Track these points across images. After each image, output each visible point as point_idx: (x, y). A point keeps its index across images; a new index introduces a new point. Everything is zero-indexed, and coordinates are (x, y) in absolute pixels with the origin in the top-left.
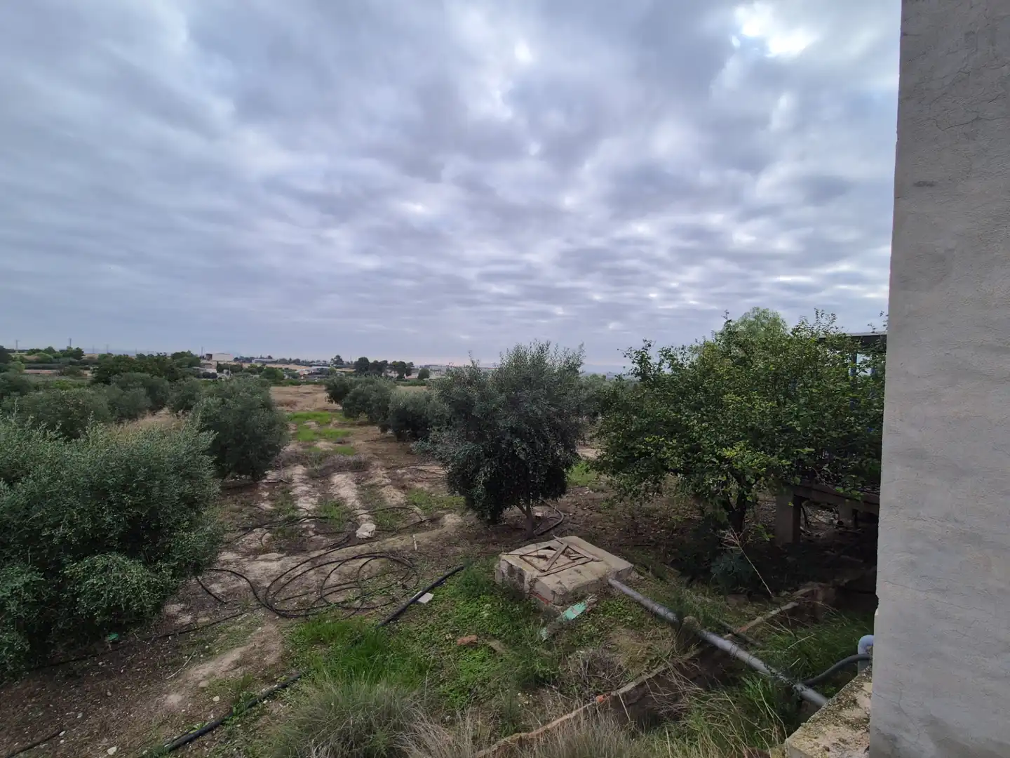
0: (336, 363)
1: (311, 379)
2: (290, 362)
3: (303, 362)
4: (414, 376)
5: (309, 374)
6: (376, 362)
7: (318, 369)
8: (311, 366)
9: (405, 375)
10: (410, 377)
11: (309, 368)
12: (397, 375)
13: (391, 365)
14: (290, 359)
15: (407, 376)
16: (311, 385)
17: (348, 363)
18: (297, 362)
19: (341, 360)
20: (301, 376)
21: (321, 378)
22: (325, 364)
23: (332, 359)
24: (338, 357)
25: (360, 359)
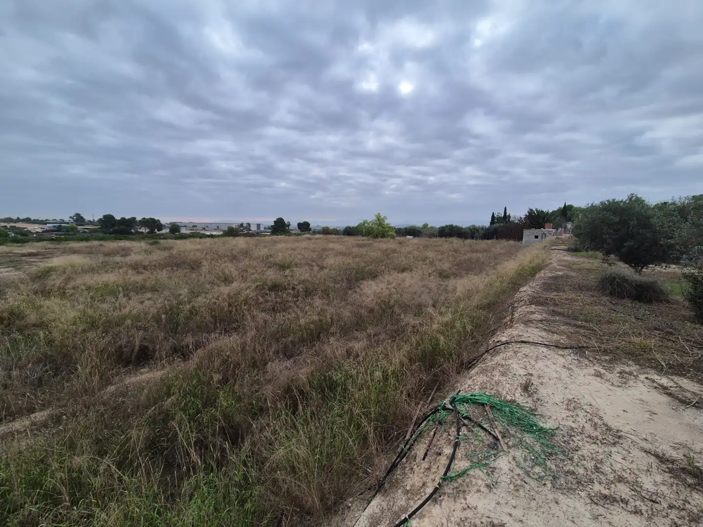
0: (76, 221)
1: (48, 235)
2: (18, 220)
3: (34, 220)
4: (166, 231)
5: (43, 232)
6: (123, 219)
7: (54, 226)
8: (46, 224)
9: (156, 230)
10: (160, 232)
11: (44, 226)
12: (148, 230)
13: (140, 221)
14: (18, 218)
15: (159, 231)
16: (45, 242)
17: (90, 221)
18: (28, 221)
19: (82, 218)
20: (33, 233)
21: (59, 235)
22: (63, 222)
23: (71, 217)
24: (78, 215)
25: (104, 216)
